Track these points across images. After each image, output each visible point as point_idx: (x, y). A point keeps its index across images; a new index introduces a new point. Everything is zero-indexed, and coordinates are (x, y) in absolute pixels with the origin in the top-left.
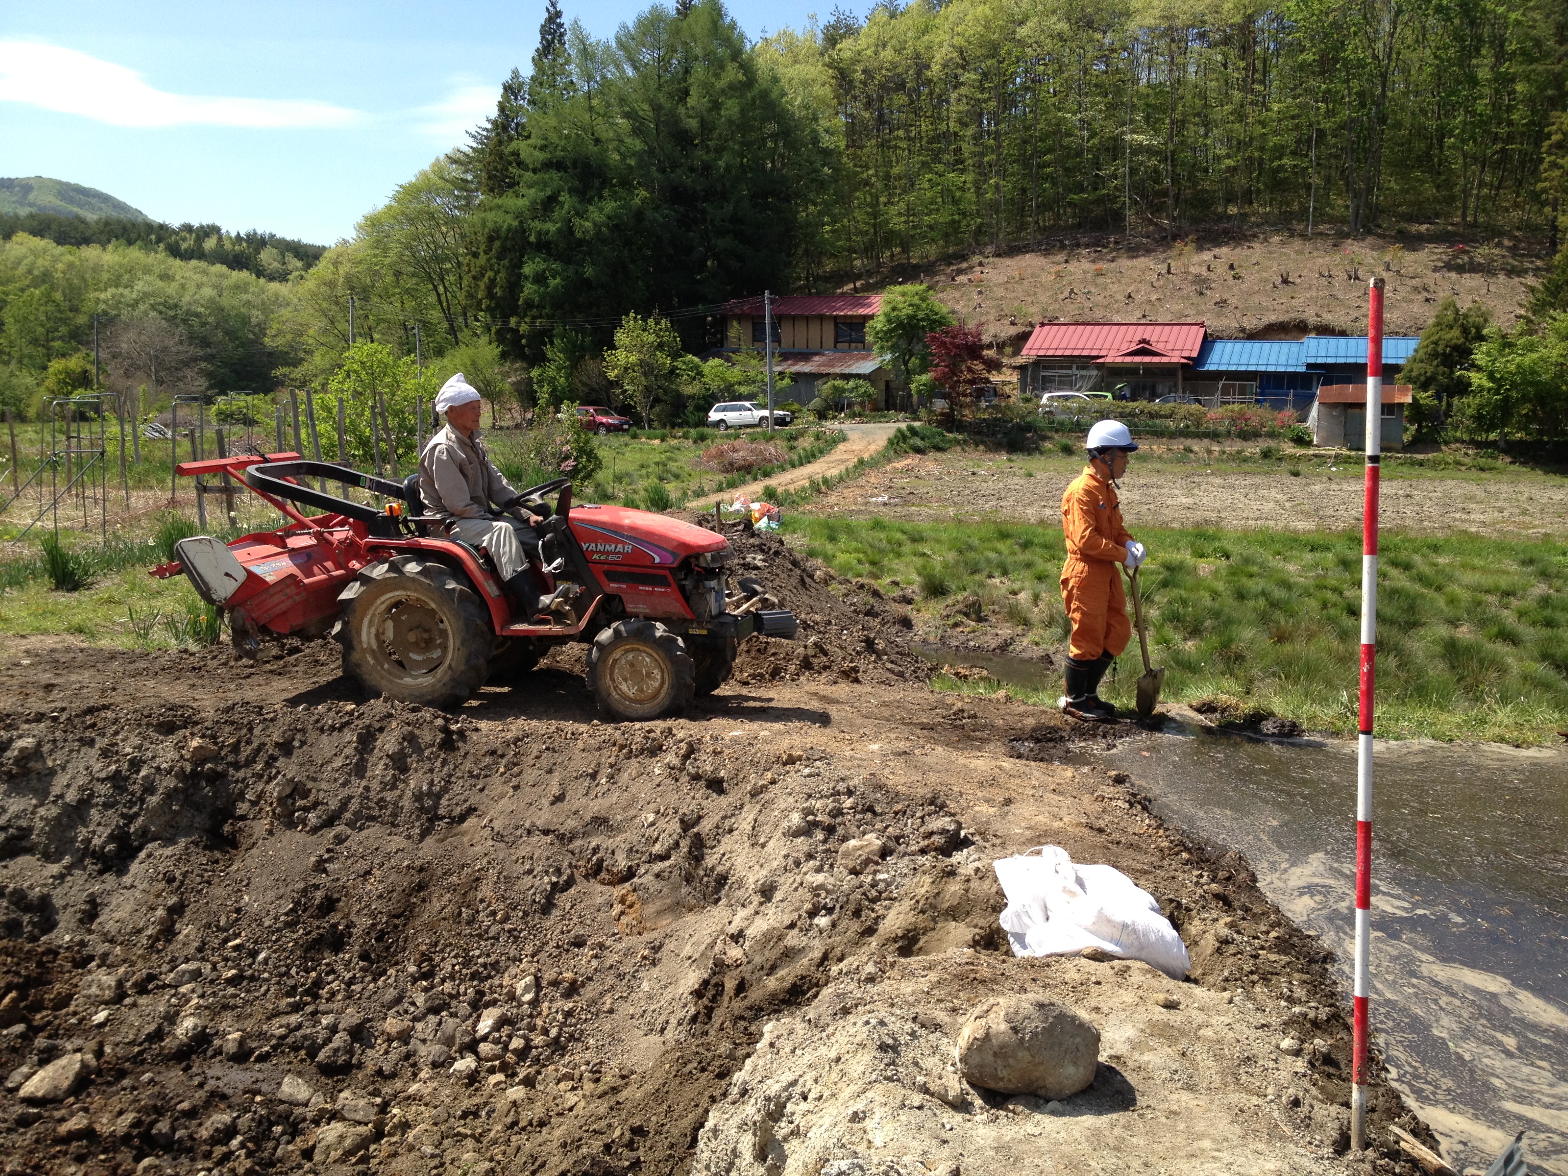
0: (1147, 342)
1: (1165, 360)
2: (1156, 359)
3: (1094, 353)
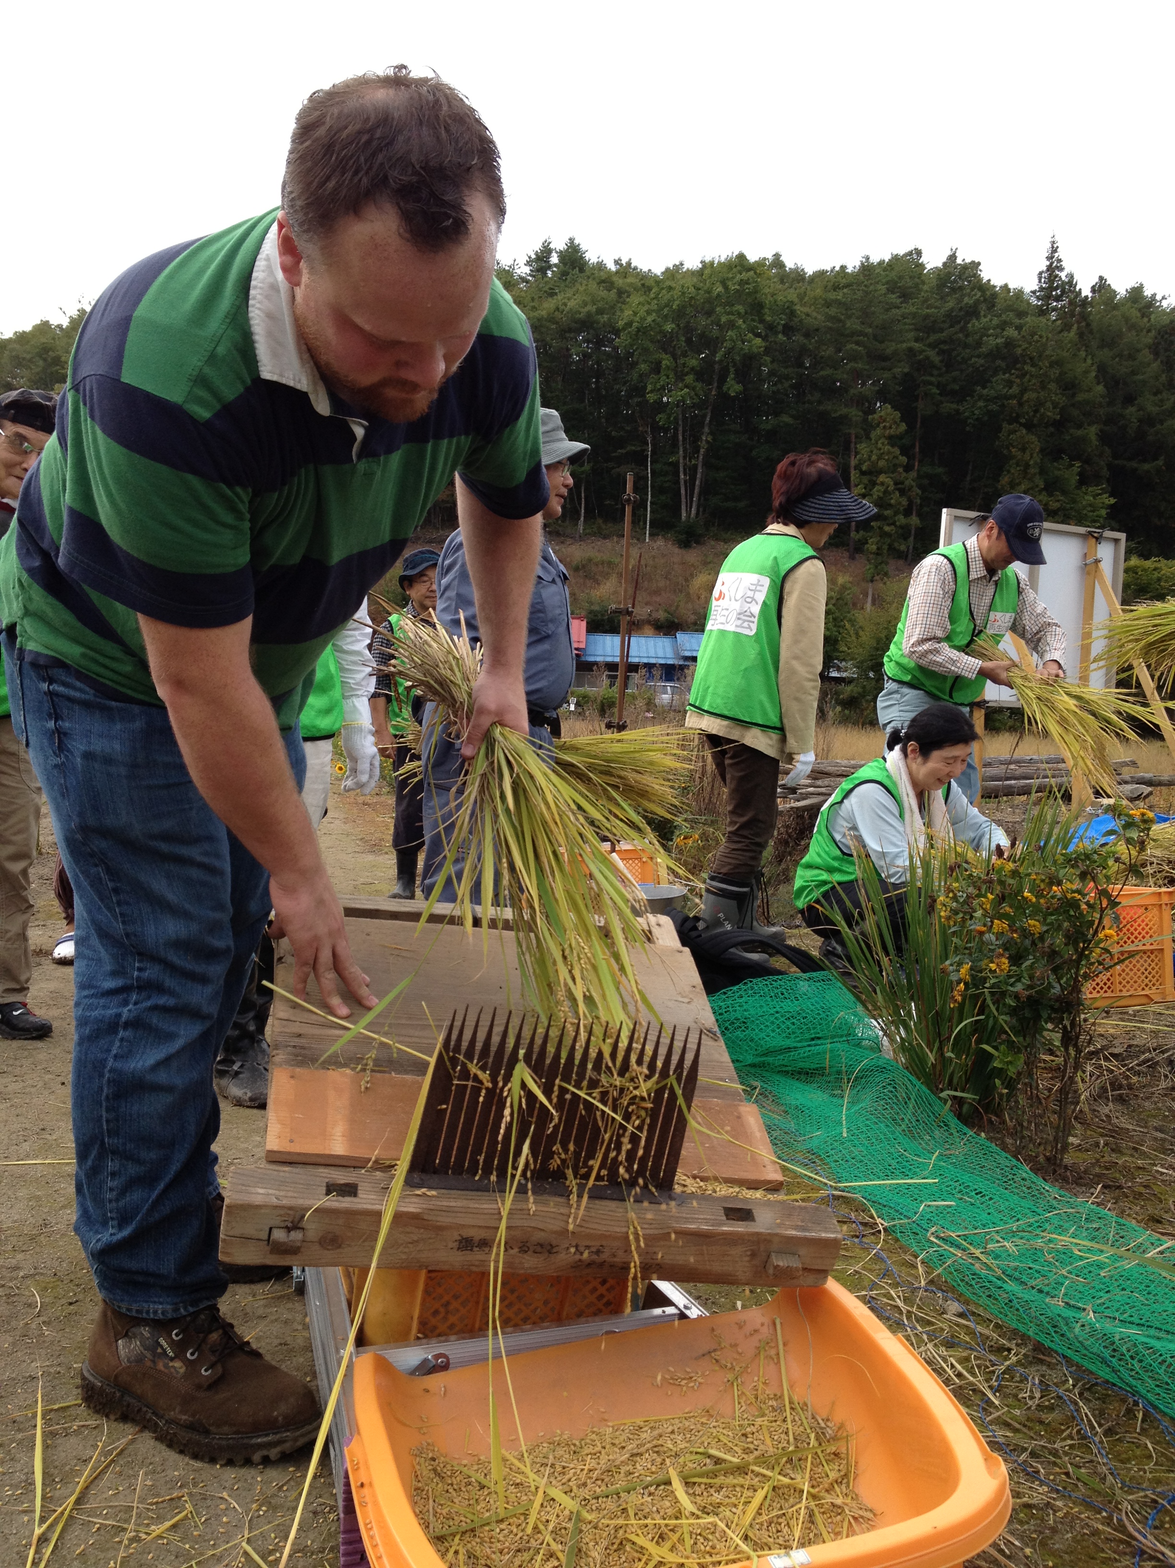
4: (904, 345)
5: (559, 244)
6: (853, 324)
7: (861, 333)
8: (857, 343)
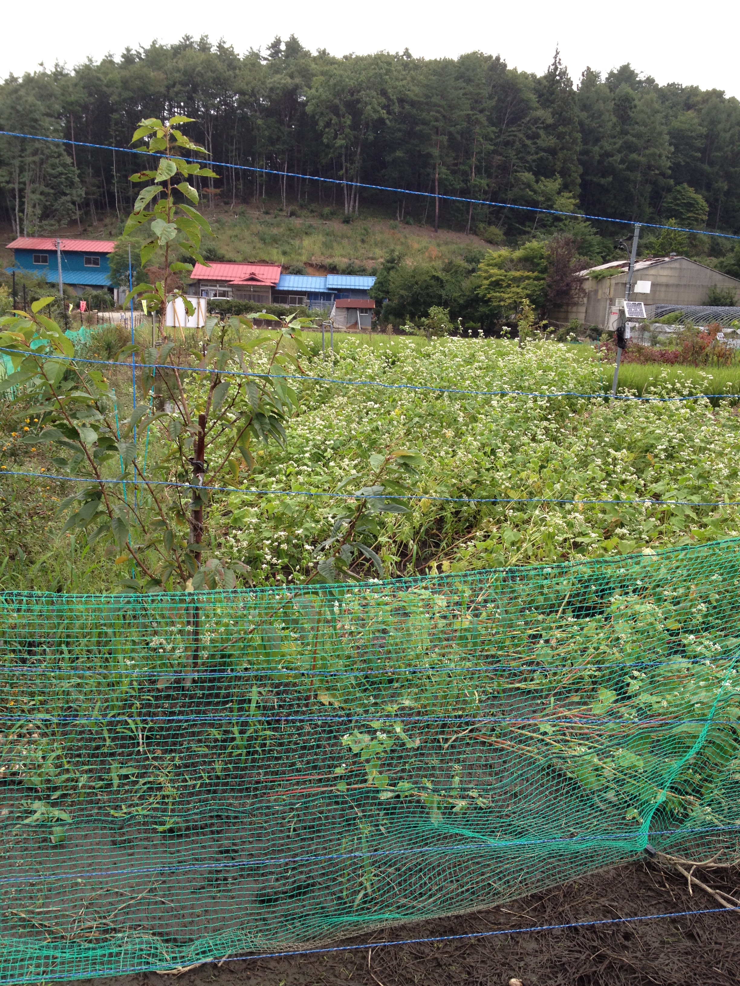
0: (254, 274)
1: (263, 284)
2: (259, 283)
3: (228, 279)
4: (465, 112)
5: (285, 38)
6: (435, 99)
7: (440, 106)
8: (438, 112)
